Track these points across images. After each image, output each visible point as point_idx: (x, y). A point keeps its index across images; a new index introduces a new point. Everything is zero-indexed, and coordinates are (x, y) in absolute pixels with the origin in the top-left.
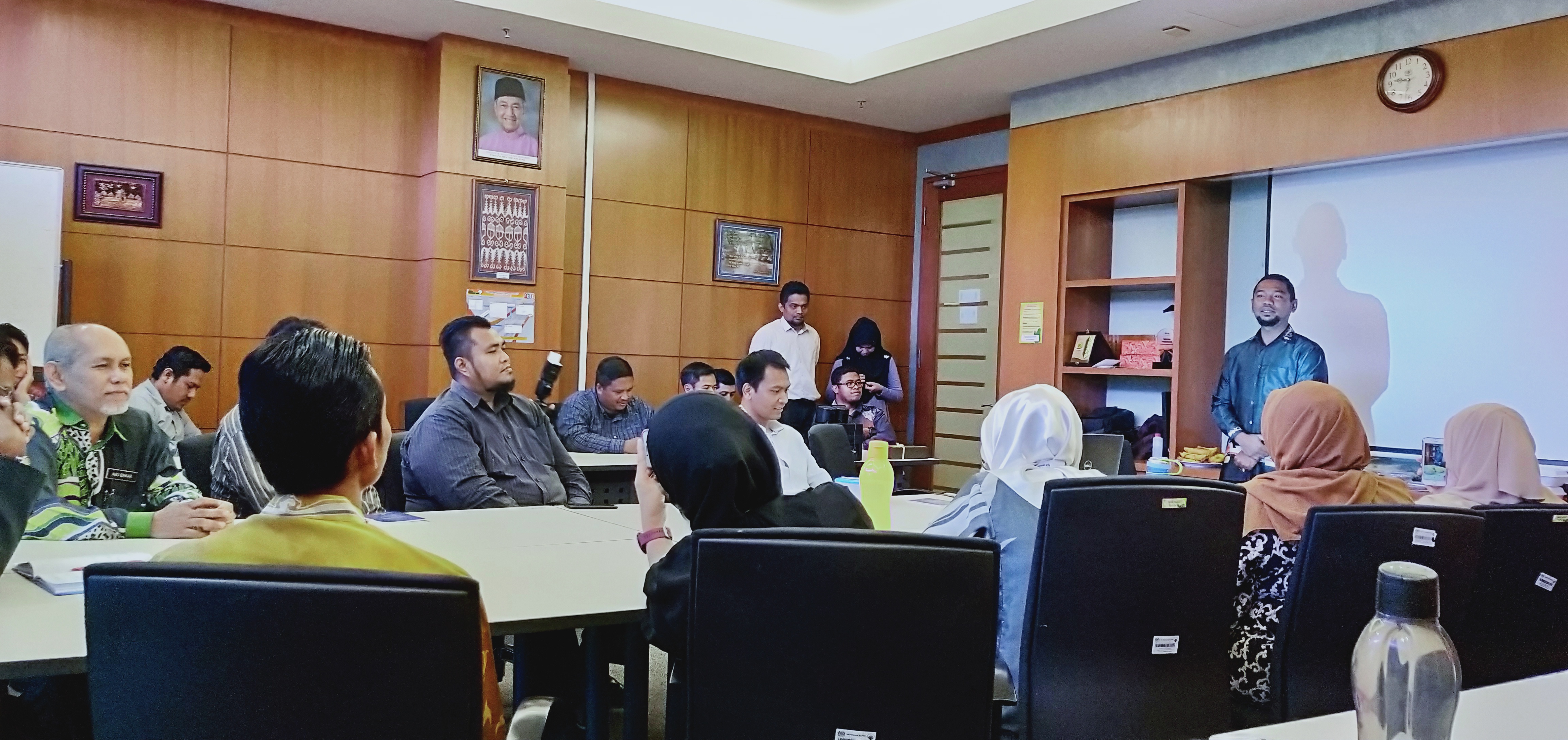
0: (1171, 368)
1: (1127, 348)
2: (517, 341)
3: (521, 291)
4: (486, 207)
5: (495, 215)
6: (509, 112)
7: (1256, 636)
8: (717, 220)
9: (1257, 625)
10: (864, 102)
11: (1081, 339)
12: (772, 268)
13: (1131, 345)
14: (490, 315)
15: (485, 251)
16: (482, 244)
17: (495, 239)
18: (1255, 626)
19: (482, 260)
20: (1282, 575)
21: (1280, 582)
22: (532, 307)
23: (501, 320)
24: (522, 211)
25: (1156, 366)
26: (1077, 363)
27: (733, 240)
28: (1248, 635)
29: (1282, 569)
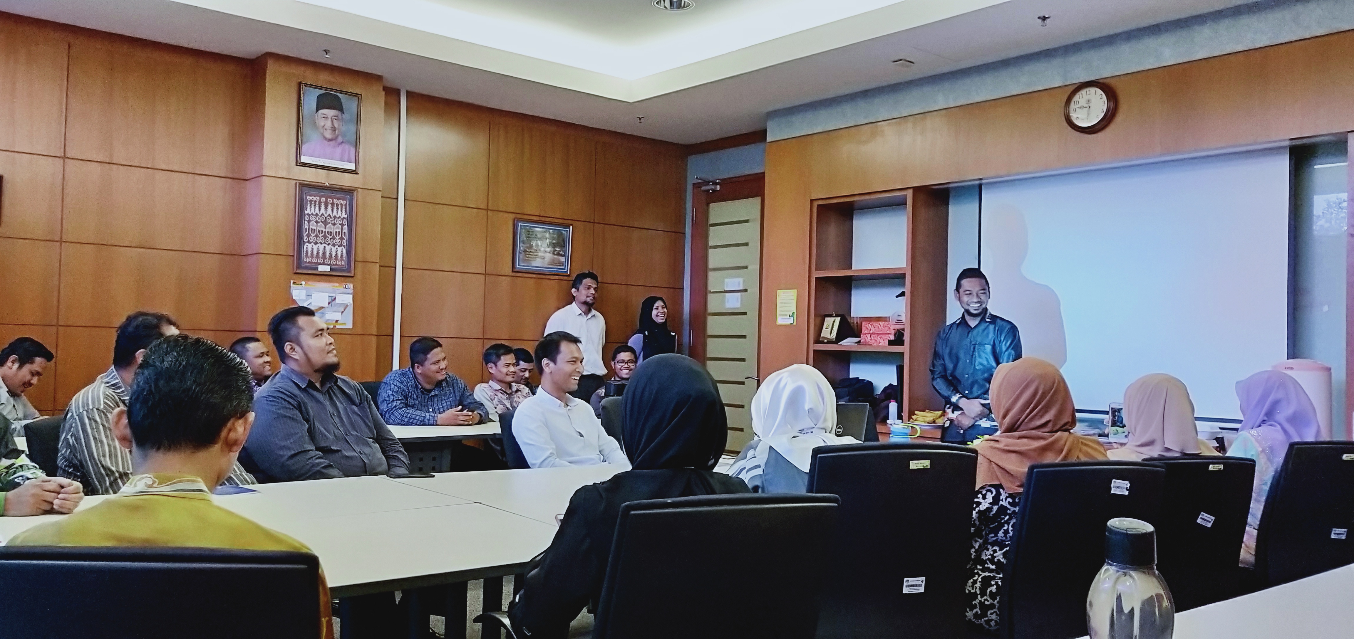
0: (903, 345)
1: (867, 328)
2: (338, 327)
3: (340, 283)
4: (309, 207)
5: (317, 215)
6: (328, 124)
7: (987, 574)
8: (516, 219)
9: (988, 564)
10: (642, 117)
11: (828, 321)
12: (564, 260)
13: (870, 325)
14: (313, 304)
15: (308, 247)
16: (305, 240)
17: (317, 236)
18: (986, 566)
19: (305, 255)
20: (1008, 522)
21: (1005, 528)
22: (351, 296)
23: (323, 308)
24: (341, 211)
25: (891, 343)
26: (826, 341)
27: (530, 235)
28: (981, 573)
29: (1007, 517)
